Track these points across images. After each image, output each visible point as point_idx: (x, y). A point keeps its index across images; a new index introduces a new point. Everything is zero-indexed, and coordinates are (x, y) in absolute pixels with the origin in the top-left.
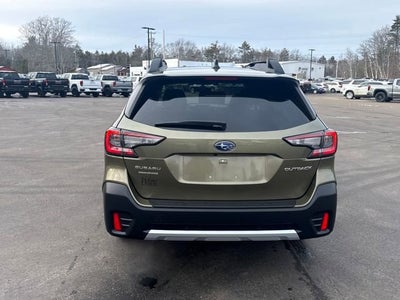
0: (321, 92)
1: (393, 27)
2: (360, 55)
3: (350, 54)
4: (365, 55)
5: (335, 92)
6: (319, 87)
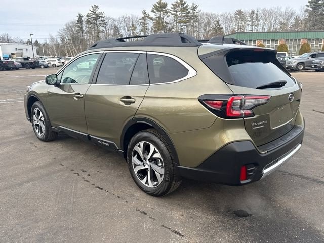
0: (46, 67)
1: (78, 21)
2: (59, 40)
3: (52, 39)
4: (63, 39)
5: (56, 66)
6: (44, 63)
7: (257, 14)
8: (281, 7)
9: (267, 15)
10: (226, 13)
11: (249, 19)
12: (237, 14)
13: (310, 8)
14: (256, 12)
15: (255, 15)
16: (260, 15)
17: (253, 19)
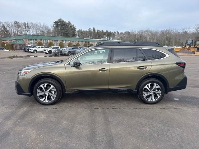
7: (27, 25)
8: (41, 23)
9: (34, 26)
10: (8, 22)
11: (23, 27)
12: (15, 23)
13: (55, 25)
14: (27, 24)
15: (26, 26)
16: (30, 25)
17: (25, 27)
